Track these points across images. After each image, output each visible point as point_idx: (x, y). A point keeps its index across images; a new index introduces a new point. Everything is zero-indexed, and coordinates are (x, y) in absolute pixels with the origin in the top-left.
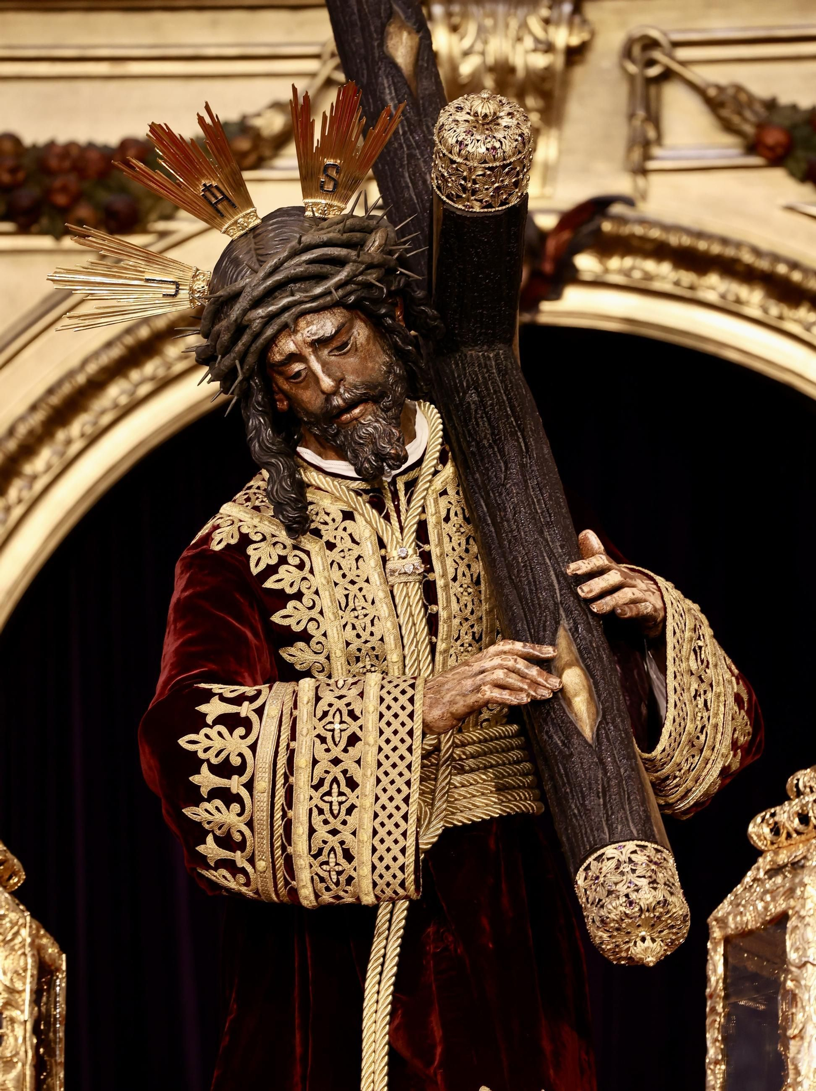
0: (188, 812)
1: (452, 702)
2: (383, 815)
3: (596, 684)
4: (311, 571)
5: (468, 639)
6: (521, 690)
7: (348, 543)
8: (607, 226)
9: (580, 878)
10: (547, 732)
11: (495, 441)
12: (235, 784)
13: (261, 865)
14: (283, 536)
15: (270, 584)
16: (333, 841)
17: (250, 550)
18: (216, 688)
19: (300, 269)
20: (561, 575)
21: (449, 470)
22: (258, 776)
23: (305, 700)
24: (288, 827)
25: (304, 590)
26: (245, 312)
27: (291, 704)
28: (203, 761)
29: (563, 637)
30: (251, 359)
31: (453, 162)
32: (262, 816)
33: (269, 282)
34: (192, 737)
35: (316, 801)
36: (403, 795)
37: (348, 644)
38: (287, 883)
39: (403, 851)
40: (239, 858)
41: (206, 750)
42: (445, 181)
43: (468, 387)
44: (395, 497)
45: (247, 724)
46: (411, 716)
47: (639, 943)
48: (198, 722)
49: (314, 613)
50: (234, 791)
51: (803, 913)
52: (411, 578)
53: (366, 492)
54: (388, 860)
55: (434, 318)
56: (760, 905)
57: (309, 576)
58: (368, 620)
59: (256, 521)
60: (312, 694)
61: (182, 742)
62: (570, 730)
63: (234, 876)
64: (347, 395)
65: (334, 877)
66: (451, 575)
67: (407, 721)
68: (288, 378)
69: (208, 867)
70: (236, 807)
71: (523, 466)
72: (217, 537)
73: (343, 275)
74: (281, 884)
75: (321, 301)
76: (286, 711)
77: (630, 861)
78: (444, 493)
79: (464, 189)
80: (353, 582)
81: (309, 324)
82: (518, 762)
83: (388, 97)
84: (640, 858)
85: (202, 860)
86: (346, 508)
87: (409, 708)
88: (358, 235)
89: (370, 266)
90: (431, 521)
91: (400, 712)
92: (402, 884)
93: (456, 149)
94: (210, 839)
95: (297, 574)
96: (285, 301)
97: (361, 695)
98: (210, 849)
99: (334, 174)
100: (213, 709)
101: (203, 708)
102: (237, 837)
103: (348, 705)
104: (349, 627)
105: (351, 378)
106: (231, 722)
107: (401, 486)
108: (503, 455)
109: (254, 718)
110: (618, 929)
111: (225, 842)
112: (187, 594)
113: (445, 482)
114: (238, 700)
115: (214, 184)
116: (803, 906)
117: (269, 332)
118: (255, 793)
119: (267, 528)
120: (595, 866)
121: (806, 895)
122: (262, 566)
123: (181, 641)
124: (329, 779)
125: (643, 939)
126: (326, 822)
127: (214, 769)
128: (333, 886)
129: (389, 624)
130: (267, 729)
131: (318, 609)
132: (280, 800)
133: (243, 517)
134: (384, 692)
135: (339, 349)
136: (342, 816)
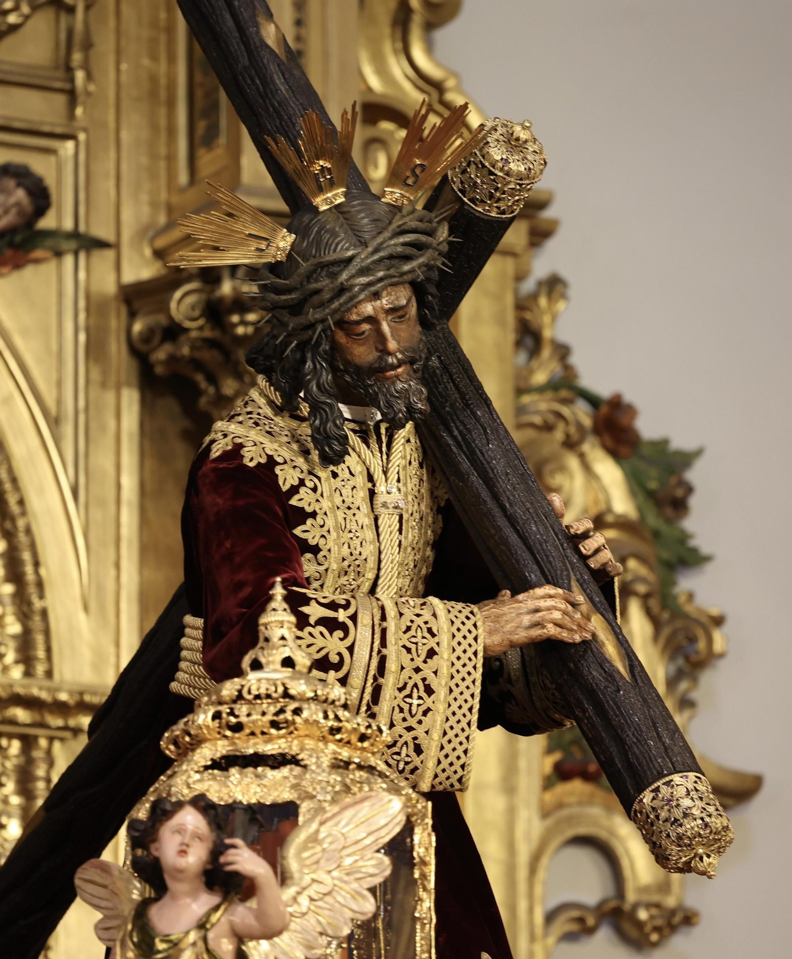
2: (453, 720)
7: (347, 474)
14: (299, 461)
16: (407, 736)
18: (308, 592)
22: (353, 672)
23: (391, 614)
33: (374, 258)
34: (298, 633)
39: (466, 752)
44: (379, 439)
45: (344, 628)
46: (475, 639)
49: (324, 531)
52: (395, 512)
53: (356, 432)
54: (452, 758)
57: (320, 499)
58: (358, 542)
60: (396, 610)
64: (400, 356)
65: (401, 766)
66: (410, 512)
67: (473, 643)
72: (247, 454)
73: (425, 258)
75: (404, 277)
76: (377, 622)
78: (409, 442)
81: (390, 294)
87: (474, 633)
91: (467, 635)
92: (460, 780)
95: (312, 496)
96: (379, 275)
97: (434, 616)
99: (418, 171)
100: (313, 611)
101: (305, 609)
103: (426, 623)
104: (346, 546)
105: (404, 343)
106: (330, 624)
107: (383, 432)
114: (333, 606)
115: (329, 165)
117: (362, 297)
119: (285, 453)
122: (287, 485)
124: (411, 683)
126: (404, 719)
130: (363, 635)
131: (326, 528)
132: (367, 697)
133: (262, 439)
134: (452, 616)
135: (400, 317)
136: (419, 716)
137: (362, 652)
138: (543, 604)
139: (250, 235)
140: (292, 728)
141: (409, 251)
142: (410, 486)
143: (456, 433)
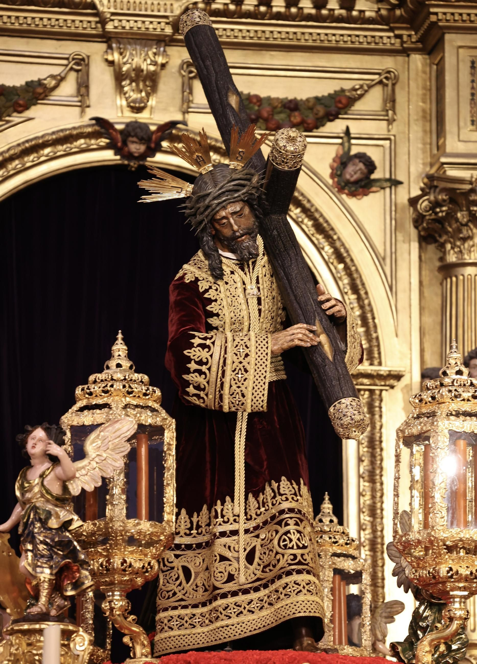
0: (185, 377)
1: (282, 344)
2: (257, 382)
3: (331, 340)
4: (220, 292)
5: (270, 318)
6: (307, 341)
7: (233, 283)
8: (174, 131)
9: (331, 409)
10: (316, 357)
11: (285, 250)
12: (204, 368)
13: (210, 396)
14: (211, 279)
15: (206, 296)
16: (238, 390)
17: (199, 283)
18: (196, 333)
19: (231, 188)
20: (315, 301)
21: (266, 258)
22: (213, 366)
23: (230, 340)
24: (222, 384)
25: (218, 299)
26: (210, 201)
27: (224, 341)
28: (192, 359)
29: (317, 322)
30: (210, 217)
31: (281, 152)
32: (213, 380)
33: (220, 192)
34: (189, 351)
35: (233, 376)
36: (264, 376)
37: (232, 318)
38: (219, 403)
39: (263, 395)
40: (202, 394)
41: (194, 356)
42: (276, 158)
43: (274, 229)
44: (249, 267)
45: (209, 347)
46: (267, 348)
47: (354, 433)
48: (191, 346)
49: (221, 307)
50: (203, 370)
51: (437, 431)
52: (255, 296)
53: (238, 264)
54: (258, 398)
55: (267, 205)
56: (419, 427)
57: (219, 294)
58: (238, 310)
59: (200, 273)
60: (232, 338)
61: (185, 352)
62: (324, 357)
63: (199, 399)
64: (241, 232)
65: (237, 402)
66: (266, 296)
67: (266, 350)
68: (220, 225)
69: (189, 396)
70: (203, 376)
71: (297, 259)
72: (187, 277)
73: (244, 191)
74: (217, 403)
75: (236, 199)
76: (223, 344)
77: (351, 405)
78: (264, 266)
79: (283, 162)
80: (234, 297)
81: (231, 206)
82: (280, 361)
83: (231, 119)
84: (354, 403)
85: (188, 394)
86: (232, 270)
87: (266, 345)
88: (249, 176)
89: (253, 188)
90: (260, 276)
91: (263, 346)
92: (262, 407)
93: (283, 148)
94: (191, 386)
95: (215, 293)
96: (224, 199)
97: (249, 339)
98: (191, 390)
99: (242, 154)
100: (196, 341)
101: (193, 341)
102: (202, 387)
103: (245, 343)
104: (232, 312)
105: (242, 226)
106: (203, 346)
107: (250, 263)
108: (289, 255)
109: (211, 345)
110: (346, 428)
111: (198, 388)
112: (179, 298)
113: (265, 262)
114: (205, 339)
115: (200, 155)
116: (437, 429)
117: (218, 209)
118: (211, 372)
119: (204, 275)
120: (338, 405)
121: (439, 425)
122: (203, 289)
123: (179, 316)
124: (238, 368)
125: (355, 432)
126: (236, 383)
127: (196, 362)
128: (236, 406)
129: (245, 312)
130: (216, 350)
131: (222, 305)
132: (220, 375)
133: (195, 270)
134: (257, 339)
135: (240, 216)
136: (242, 382)
137: (216, 356)
138: (295, 331)
139: (172, 187)
140: (110, 393)
141: (236, 188)
142: (265, 286)
143: (279, 262)
